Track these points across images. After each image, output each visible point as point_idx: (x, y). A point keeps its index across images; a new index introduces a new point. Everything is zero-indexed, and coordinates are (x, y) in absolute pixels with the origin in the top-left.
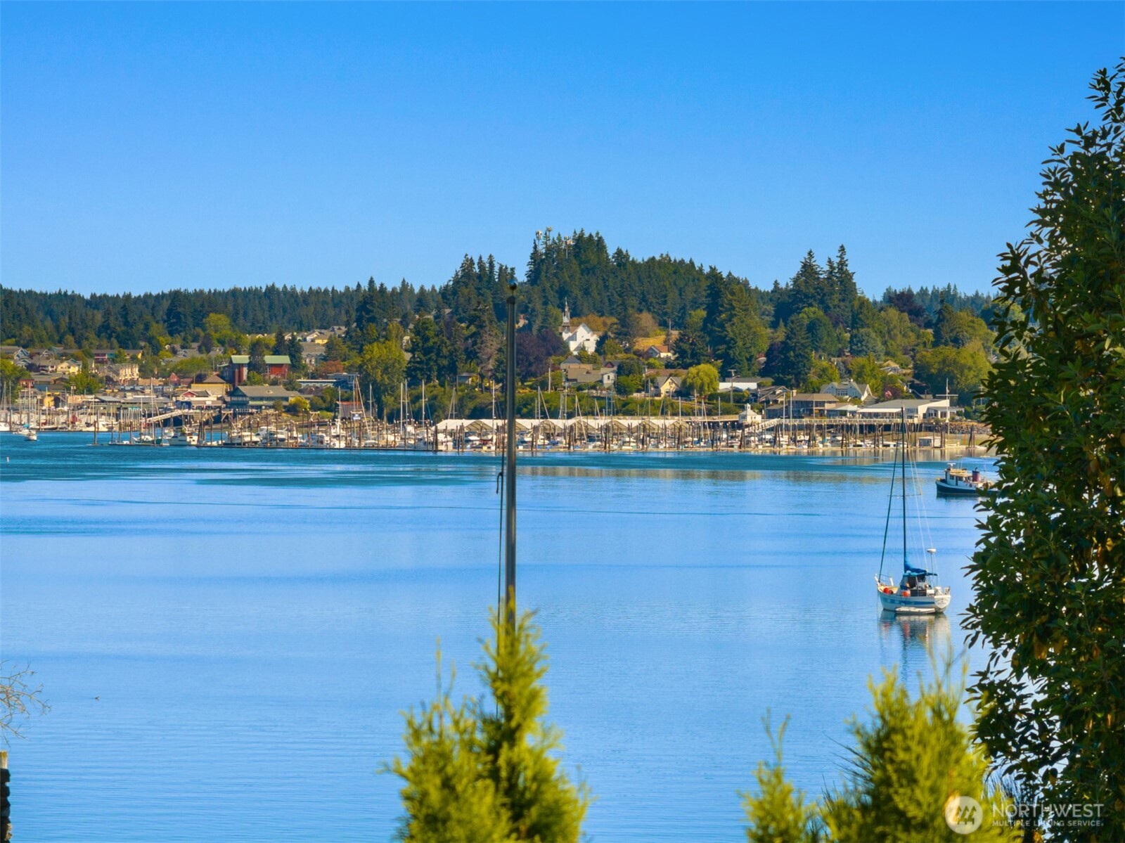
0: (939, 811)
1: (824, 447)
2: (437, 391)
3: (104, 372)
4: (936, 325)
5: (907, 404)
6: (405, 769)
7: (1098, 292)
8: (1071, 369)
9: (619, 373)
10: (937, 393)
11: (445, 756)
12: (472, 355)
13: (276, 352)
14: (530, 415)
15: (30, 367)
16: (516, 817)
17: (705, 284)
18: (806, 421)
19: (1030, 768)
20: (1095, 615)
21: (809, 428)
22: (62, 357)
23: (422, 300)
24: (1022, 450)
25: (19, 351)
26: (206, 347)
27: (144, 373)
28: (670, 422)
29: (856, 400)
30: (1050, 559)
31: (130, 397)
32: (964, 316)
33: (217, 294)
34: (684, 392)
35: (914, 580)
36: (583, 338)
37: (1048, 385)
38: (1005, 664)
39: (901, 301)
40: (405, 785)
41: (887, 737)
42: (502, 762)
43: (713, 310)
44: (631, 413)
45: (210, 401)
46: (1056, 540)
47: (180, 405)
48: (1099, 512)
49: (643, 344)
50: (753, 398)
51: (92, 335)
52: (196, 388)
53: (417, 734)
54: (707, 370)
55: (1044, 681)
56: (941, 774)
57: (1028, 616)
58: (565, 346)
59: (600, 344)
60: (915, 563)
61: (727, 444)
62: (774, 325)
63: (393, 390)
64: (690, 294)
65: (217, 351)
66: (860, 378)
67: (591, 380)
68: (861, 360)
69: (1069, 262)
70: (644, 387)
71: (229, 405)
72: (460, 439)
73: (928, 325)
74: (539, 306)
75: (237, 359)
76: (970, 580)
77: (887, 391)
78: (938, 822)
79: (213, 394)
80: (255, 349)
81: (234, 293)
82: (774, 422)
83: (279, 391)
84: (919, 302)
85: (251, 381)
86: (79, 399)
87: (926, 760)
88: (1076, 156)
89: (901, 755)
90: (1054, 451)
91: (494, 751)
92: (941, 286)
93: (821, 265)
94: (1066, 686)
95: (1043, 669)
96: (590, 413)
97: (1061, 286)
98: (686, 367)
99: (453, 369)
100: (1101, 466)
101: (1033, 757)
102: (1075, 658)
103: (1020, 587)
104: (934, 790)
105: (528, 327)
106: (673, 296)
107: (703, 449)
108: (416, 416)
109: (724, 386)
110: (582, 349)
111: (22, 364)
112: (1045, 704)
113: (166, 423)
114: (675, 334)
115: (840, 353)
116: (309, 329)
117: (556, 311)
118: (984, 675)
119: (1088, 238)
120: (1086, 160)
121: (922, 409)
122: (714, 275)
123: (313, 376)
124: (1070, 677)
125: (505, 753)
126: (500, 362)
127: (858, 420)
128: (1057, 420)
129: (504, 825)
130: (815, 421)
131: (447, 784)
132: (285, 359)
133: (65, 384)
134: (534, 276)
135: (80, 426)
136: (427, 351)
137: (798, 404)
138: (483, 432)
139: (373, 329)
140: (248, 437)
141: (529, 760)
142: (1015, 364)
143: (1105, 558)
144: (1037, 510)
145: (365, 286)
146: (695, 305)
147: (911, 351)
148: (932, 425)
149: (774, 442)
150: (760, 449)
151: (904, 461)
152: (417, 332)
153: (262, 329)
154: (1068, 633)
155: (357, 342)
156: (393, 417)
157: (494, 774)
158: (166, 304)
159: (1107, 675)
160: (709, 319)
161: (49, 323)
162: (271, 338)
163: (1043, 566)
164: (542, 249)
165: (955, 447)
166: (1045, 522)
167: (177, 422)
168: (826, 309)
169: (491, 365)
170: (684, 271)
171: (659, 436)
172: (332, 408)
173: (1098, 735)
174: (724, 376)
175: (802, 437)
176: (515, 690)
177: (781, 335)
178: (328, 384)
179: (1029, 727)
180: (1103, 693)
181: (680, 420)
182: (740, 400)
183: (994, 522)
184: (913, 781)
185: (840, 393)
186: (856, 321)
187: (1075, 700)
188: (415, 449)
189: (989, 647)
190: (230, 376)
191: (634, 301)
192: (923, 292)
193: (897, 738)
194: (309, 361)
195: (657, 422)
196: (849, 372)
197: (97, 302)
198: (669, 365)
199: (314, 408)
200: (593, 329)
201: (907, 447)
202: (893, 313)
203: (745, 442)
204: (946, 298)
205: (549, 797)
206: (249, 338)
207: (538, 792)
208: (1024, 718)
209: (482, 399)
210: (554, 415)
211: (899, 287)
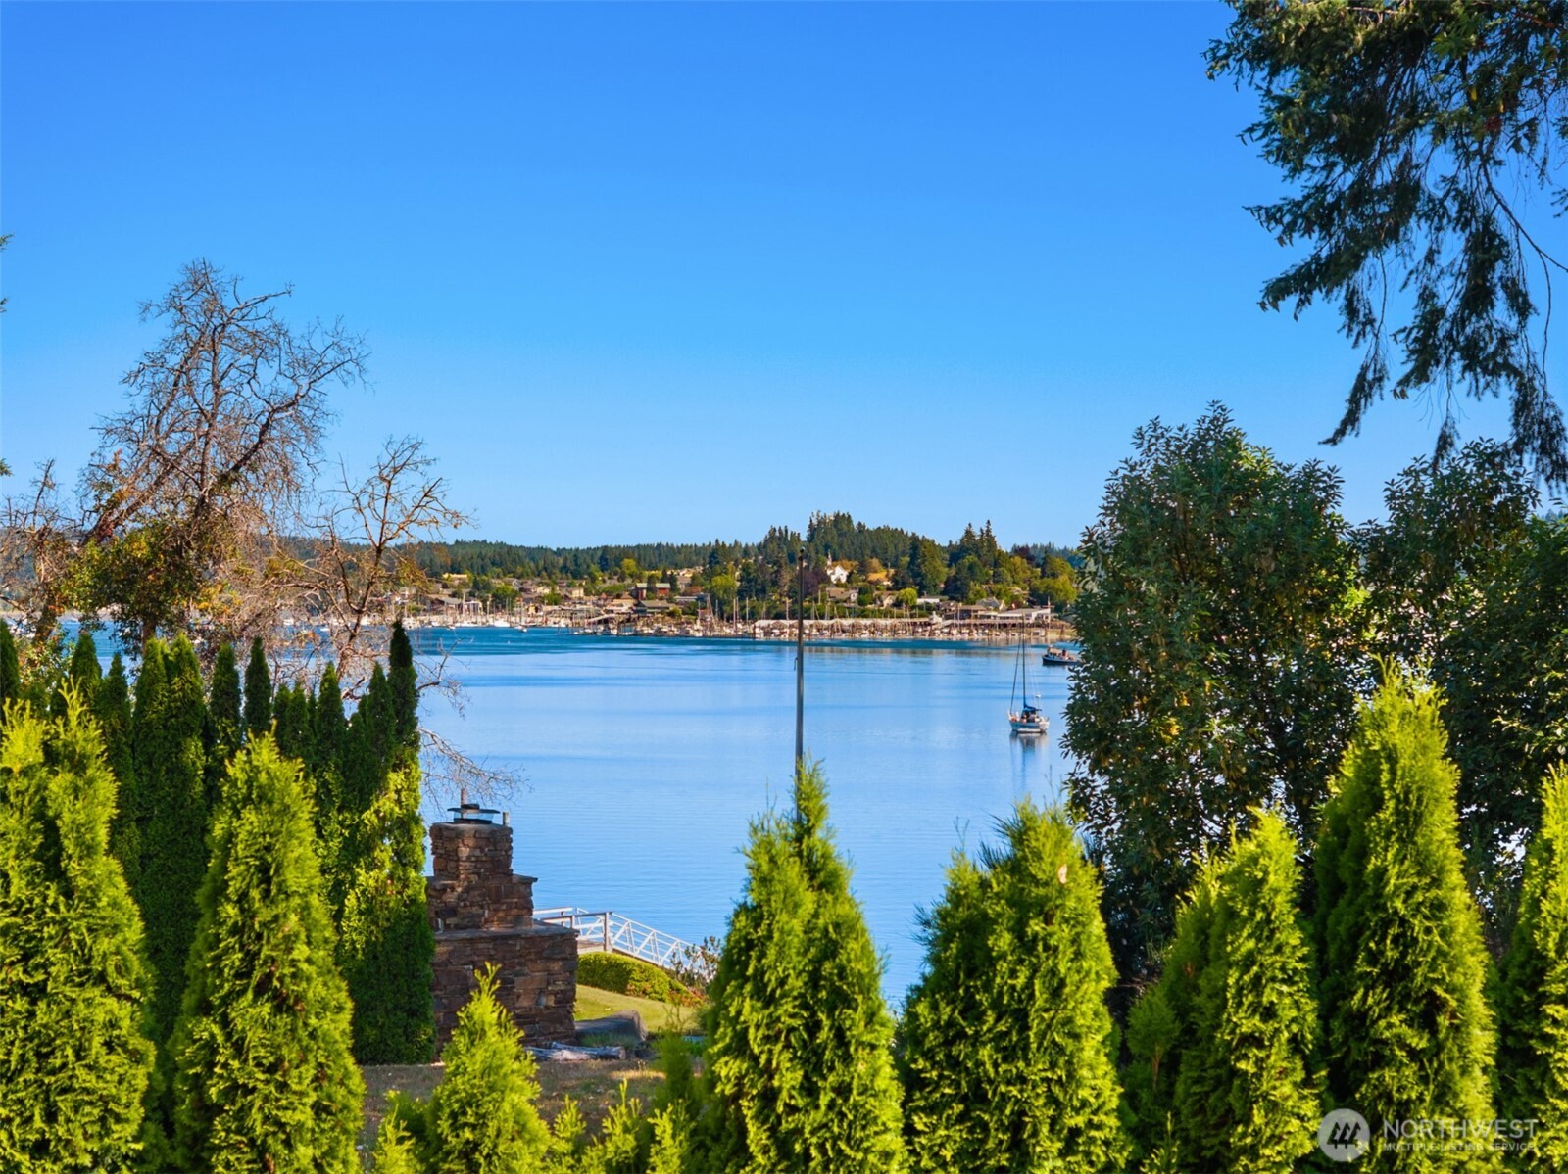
0: (1055, 876)
1: (977, 636)
2: (756, 603)
3: (563, 592)
4: (1043, 566)
5: (1027, 611)
6: (748, 851)
7: (1139, 554)
8: (1123, 599)
9: (860, 593)
10: (1043, 604)
11: (771, 844)
12: (775, 583)
13: (662, 581)
14: (809, 618)
15: (522, 590)
16: (812, 879)
17: (909, 543)
18: (967, 621)
19: (1099, 827)
20: (1136, 738)
21: (969, 625)
22: (539, 584)
23: (746, 552)
24: (1095, 645)
25: (515, 580)
26: (622, 578)
27: (587, 593)
28: (889, 622)
29: (996, 609)
30: (1110, 708)
31: (579, 607)
32: (1059, 561)
33: (629, 548)
34: (897, 604)
35: (1029, 712)
36: (839, 573)
37: (1109, 608)
38: (1085, 768)
39: (1022, 552)
40: (748, 861)
41: (1025, 833)
42: (804, 846)
43: (914, 557)
44: (866, 616)
45: (624, 609)
46: (1115, 697)
47: (607, 612)
48: (1139, 682)
49: (873, 577)
50: (937, 608)
51: (557, 571)
52: (616, 602)
53: (755, 831)
54: (910, 592)
55: (1107, 778)
56: (1057, 854)
57: (1098, 741)
58: (829, 578)
59: (848, 577)
60: (1030, 703)
61: (922, 634)
62: (949, 566)
63: (730, 603)
64: (900, 548)
65: (629, 581)
66: (998, 596)
67: (844, 597)
68: (999, 586)
69: (1122, 537)
70: (874, 602)
71: (635, 612)
72: (768, 632)
73: (1038, 566)
74: (813, 554)
75: (640, 585)
76: (1065, 720)
77: (1015, 603)
78: (1055, 882)
79: (626, 605)
80: (651, 579)
81: (638, 547)
82: (949, 622)
83: (664, 603)
84: (1032, 553)
85: (648, 598)
86: (549, 608)
87: (1048, 846)
88: (1125, 476)
89: (1034, 843)
90: (1113, 645)
91: (799, 839)
92: (1045, 544)
93: (976, 531)
94: (1120, 781)
95: (1107, 772)
96: (843, 616)
97: (1117, 551)
98: (898, 590)
99: (764, 591)
100: (1140, 655)
101: (1100, 822)
102: (1125, 765)
103: (1093, 724)
104: (1052, 863)
105: (807, 567)
106: (891, 549)
107: (908, 637)
108: (743, 618)
109: (920, 601)
110: (839, 580)
111: (517, 588)
112: (1108, 791)
113: (599, 622)
114: (892, 571)
115: (987, 582)
116: (681, 568)
117: (823, 558)
118: (1072, 774)
119: (1132, 523)
120: (1131, 479)
121: (1034, 614)
122: (915, 537)
123: (684, 595)
124: (1122, 776)
125: (805, 841)
126: (791, 587)
127: (997, 621)
128: (1114, 628)
129: (805, 884)
130: (973, 621)
131: (772, 860)
132: (667, 585)
133: (541, 600)
134: (811, 538)
135: (550, 623)
136: (749, 581)
137: (963, 611)
138: (780, 628)
139: (718, 568)
140: (646, 630)
141: (819, 846)
142: (1090, 596)
143: (1142, 707)
144: (1102, 679)
145: (714, 543)
146: (904, 554)
147: (1028, 581)
148: (1040, 624)
149: (949, 633)
150: (940, 637)
151: (1023, 644)
152: (743, 570)
153: (655, 568)
154: (1120, 751)
155: (709, 575)
156: (730, 618)
157: (799, 854)
158: (599, 553)
159: (1143, 775)
160: (912, 562)
161: (532, 564)
162: (659, 573)
163: (1107, 712)
164: (815, 522)
165: (1053, 636)
166: (1108, 687)
167: (606, 621)
168: (979, 557)
169: (786, 589)
170: (897, 534)
171: (883, 630)
172: (695, 613)
173: (1137, 809)
174: (920, 595)
175: (965, 630)
176: (811, 805)
177: (953, 571)
178: (692, 599)
179: (1098, 804)
180: (1141, 785)
181: (895, 621)
182: (929, 609)
183: (1078, 687)
184: (1040, 858)
185: (987, 605)
186: (996, 564)
187: (1125, 789)
188: (742, 637)
189: (1076, 759)
190: (636, 595)
191: (868, 552)
192: (1035, 547)
193: (1031, 833)
194: (681, 587)
195: (882, 622)
196: (992, 593)
197: (559, 552)
198: (888, 589)
199: (684, 613)
200: (845, 568)
201: (1025, 636)
202: (1018, 560)
203: (932, 633)
204: (1048, 550)
205: (831, 866)
206: (647, 573)
207: (825, 863)
208: (1095, 799)
209: (781, 608)
210: (822, 617)
211: (1021, 544)
